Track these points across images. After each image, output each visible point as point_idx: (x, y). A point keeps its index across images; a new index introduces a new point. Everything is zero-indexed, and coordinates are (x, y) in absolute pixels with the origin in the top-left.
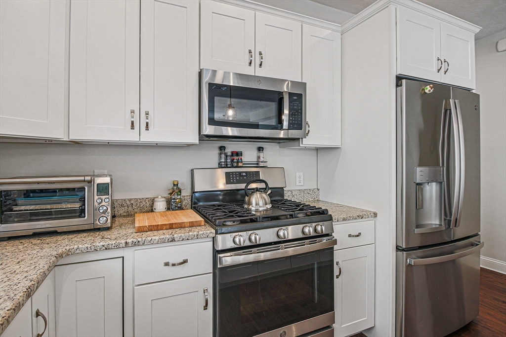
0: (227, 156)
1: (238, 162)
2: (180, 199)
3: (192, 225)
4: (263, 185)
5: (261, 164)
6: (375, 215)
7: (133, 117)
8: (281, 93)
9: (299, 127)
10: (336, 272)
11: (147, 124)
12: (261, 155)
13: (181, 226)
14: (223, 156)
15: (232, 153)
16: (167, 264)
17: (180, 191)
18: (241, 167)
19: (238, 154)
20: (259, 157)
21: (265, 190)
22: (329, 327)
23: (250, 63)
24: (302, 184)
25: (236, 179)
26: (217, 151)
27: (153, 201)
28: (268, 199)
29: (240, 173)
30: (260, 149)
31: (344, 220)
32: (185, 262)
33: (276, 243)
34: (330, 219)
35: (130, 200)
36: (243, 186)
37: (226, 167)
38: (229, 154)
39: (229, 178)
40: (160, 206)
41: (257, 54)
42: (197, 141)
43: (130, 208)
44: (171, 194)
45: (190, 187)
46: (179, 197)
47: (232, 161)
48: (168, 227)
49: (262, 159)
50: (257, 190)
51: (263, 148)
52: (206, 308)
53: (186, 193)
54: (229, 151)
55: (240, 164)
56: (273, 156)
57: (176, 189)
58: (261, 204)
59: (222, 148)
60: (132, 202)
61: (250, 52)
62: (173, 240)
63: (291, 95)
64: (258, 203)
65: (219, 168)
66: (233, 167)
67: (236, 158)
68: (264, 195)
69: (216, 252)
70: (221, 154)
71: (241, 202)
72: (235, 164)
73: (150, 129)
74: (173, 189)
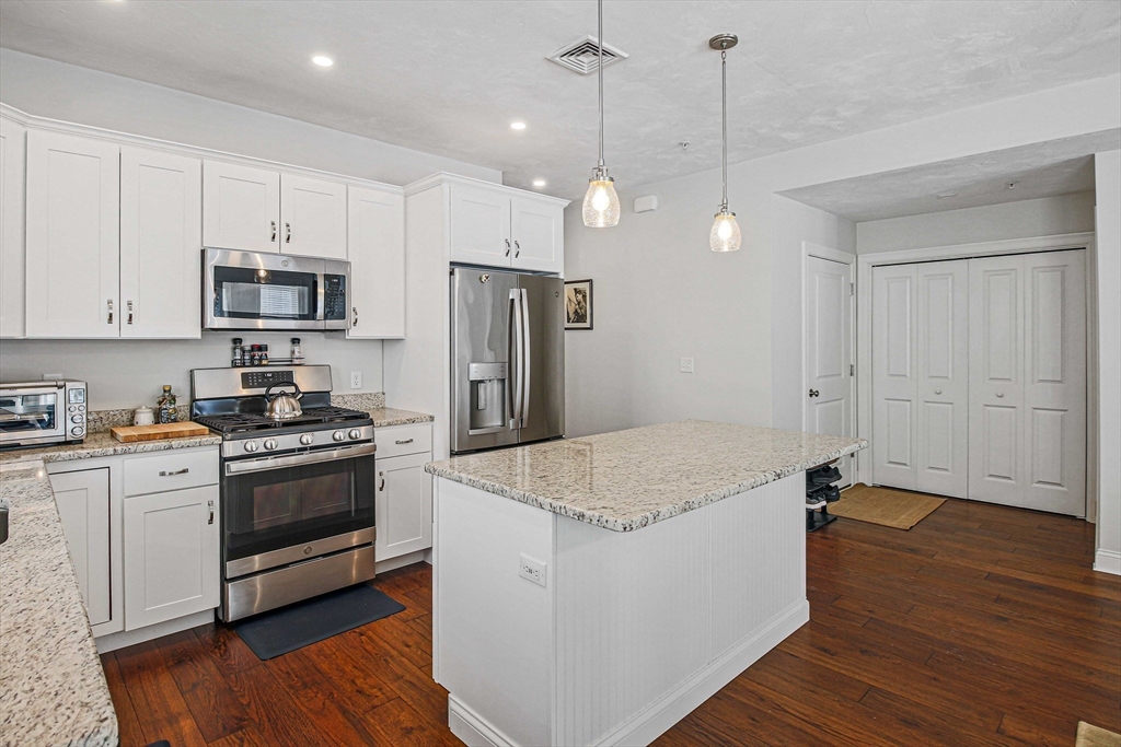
0: (244, 352)
1: (260, 360)
2: (174, 409)
3: (193, 434)
4: (292, 389)
5: (296, 362)
6: (432, 419)
7: (111, 308)
8: (314, 275)
9: (342, 316)
10: (378, 484)
11: (131, 316)
12: (297, 349)
13: (180, 435)
14: (238, 351)
15: (252, 347)
16: (163, 474)
17: (174, 399)
18: (265, 365)
19: (262, 348)
20: (293, 352)
21: (293, 395)
22: (369, 544)
23: (274, 238)
24: (359, 386)
25: (258, 383)
26: (231, 345)
27: (133, 413)
28: (297, 405)
29: (263, 373)
30: (295, 341)
31: (389, 424)
32: (185, 471)
33: (300, 450)
34: (371, 423)
35: (98, 413)
36: (262, 391)
37: (244, 365)
38: (248, 348)
39: (247, 380)
40: (145, 418)
41: (283, 226)
42: (199, 336)
43: (98, 424)
44: (160, 403)
45: (188, 393)
46: (173, 406)
47: (252, 358)
48: (162, 436)
49: (297, 355)
50: (283, 394)
51: (299, 340)
52: (211, 521)
53: (183, 402)
54: (247, 344)
55: (264, 362)
56: (315, 350)
57: (168, 396)
58: (287, 410)
59: (237, 341)
60: (101, 415)
61: (273, 224)
62: (170, 448)
63: (327, 277)
64: (283, 409)
65: (233, 367)
66: (253, 365)
67: (258, 354)
68: (292, 400)
69: (223, 461)
70: (235, 349)
71: (261, 411)
72: (256, 362)
73: (133, 321)
74: (164, 396)
